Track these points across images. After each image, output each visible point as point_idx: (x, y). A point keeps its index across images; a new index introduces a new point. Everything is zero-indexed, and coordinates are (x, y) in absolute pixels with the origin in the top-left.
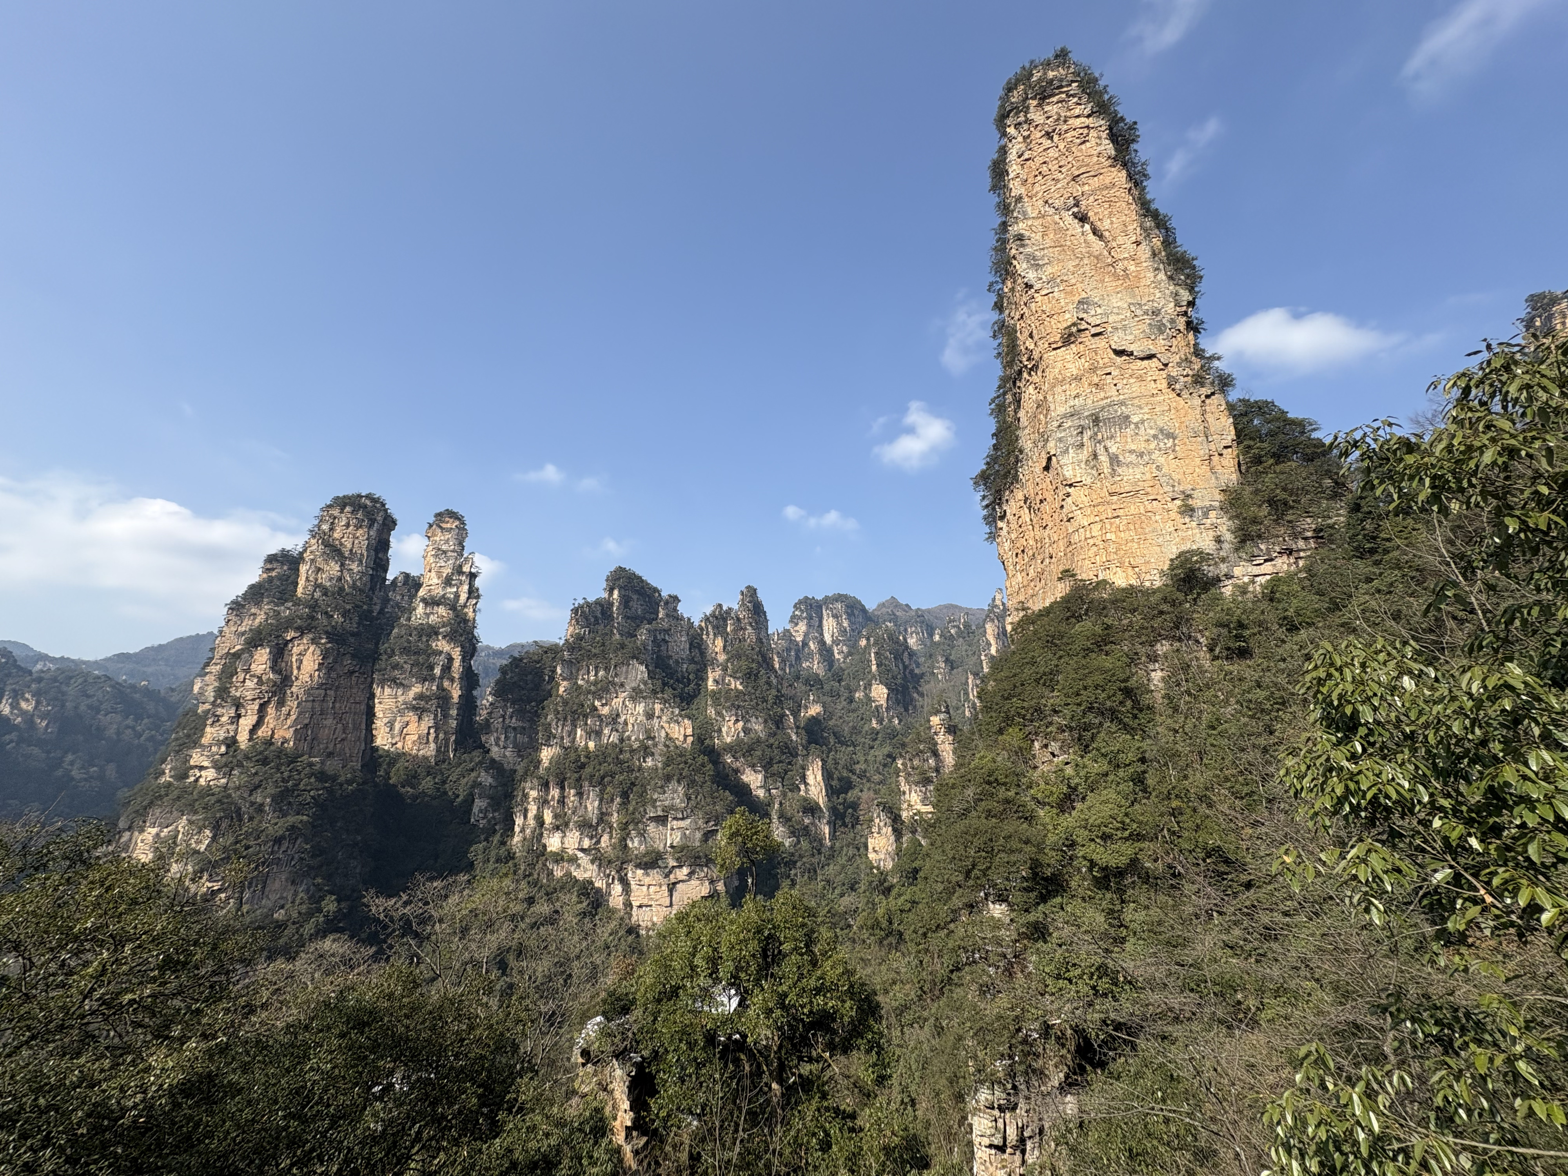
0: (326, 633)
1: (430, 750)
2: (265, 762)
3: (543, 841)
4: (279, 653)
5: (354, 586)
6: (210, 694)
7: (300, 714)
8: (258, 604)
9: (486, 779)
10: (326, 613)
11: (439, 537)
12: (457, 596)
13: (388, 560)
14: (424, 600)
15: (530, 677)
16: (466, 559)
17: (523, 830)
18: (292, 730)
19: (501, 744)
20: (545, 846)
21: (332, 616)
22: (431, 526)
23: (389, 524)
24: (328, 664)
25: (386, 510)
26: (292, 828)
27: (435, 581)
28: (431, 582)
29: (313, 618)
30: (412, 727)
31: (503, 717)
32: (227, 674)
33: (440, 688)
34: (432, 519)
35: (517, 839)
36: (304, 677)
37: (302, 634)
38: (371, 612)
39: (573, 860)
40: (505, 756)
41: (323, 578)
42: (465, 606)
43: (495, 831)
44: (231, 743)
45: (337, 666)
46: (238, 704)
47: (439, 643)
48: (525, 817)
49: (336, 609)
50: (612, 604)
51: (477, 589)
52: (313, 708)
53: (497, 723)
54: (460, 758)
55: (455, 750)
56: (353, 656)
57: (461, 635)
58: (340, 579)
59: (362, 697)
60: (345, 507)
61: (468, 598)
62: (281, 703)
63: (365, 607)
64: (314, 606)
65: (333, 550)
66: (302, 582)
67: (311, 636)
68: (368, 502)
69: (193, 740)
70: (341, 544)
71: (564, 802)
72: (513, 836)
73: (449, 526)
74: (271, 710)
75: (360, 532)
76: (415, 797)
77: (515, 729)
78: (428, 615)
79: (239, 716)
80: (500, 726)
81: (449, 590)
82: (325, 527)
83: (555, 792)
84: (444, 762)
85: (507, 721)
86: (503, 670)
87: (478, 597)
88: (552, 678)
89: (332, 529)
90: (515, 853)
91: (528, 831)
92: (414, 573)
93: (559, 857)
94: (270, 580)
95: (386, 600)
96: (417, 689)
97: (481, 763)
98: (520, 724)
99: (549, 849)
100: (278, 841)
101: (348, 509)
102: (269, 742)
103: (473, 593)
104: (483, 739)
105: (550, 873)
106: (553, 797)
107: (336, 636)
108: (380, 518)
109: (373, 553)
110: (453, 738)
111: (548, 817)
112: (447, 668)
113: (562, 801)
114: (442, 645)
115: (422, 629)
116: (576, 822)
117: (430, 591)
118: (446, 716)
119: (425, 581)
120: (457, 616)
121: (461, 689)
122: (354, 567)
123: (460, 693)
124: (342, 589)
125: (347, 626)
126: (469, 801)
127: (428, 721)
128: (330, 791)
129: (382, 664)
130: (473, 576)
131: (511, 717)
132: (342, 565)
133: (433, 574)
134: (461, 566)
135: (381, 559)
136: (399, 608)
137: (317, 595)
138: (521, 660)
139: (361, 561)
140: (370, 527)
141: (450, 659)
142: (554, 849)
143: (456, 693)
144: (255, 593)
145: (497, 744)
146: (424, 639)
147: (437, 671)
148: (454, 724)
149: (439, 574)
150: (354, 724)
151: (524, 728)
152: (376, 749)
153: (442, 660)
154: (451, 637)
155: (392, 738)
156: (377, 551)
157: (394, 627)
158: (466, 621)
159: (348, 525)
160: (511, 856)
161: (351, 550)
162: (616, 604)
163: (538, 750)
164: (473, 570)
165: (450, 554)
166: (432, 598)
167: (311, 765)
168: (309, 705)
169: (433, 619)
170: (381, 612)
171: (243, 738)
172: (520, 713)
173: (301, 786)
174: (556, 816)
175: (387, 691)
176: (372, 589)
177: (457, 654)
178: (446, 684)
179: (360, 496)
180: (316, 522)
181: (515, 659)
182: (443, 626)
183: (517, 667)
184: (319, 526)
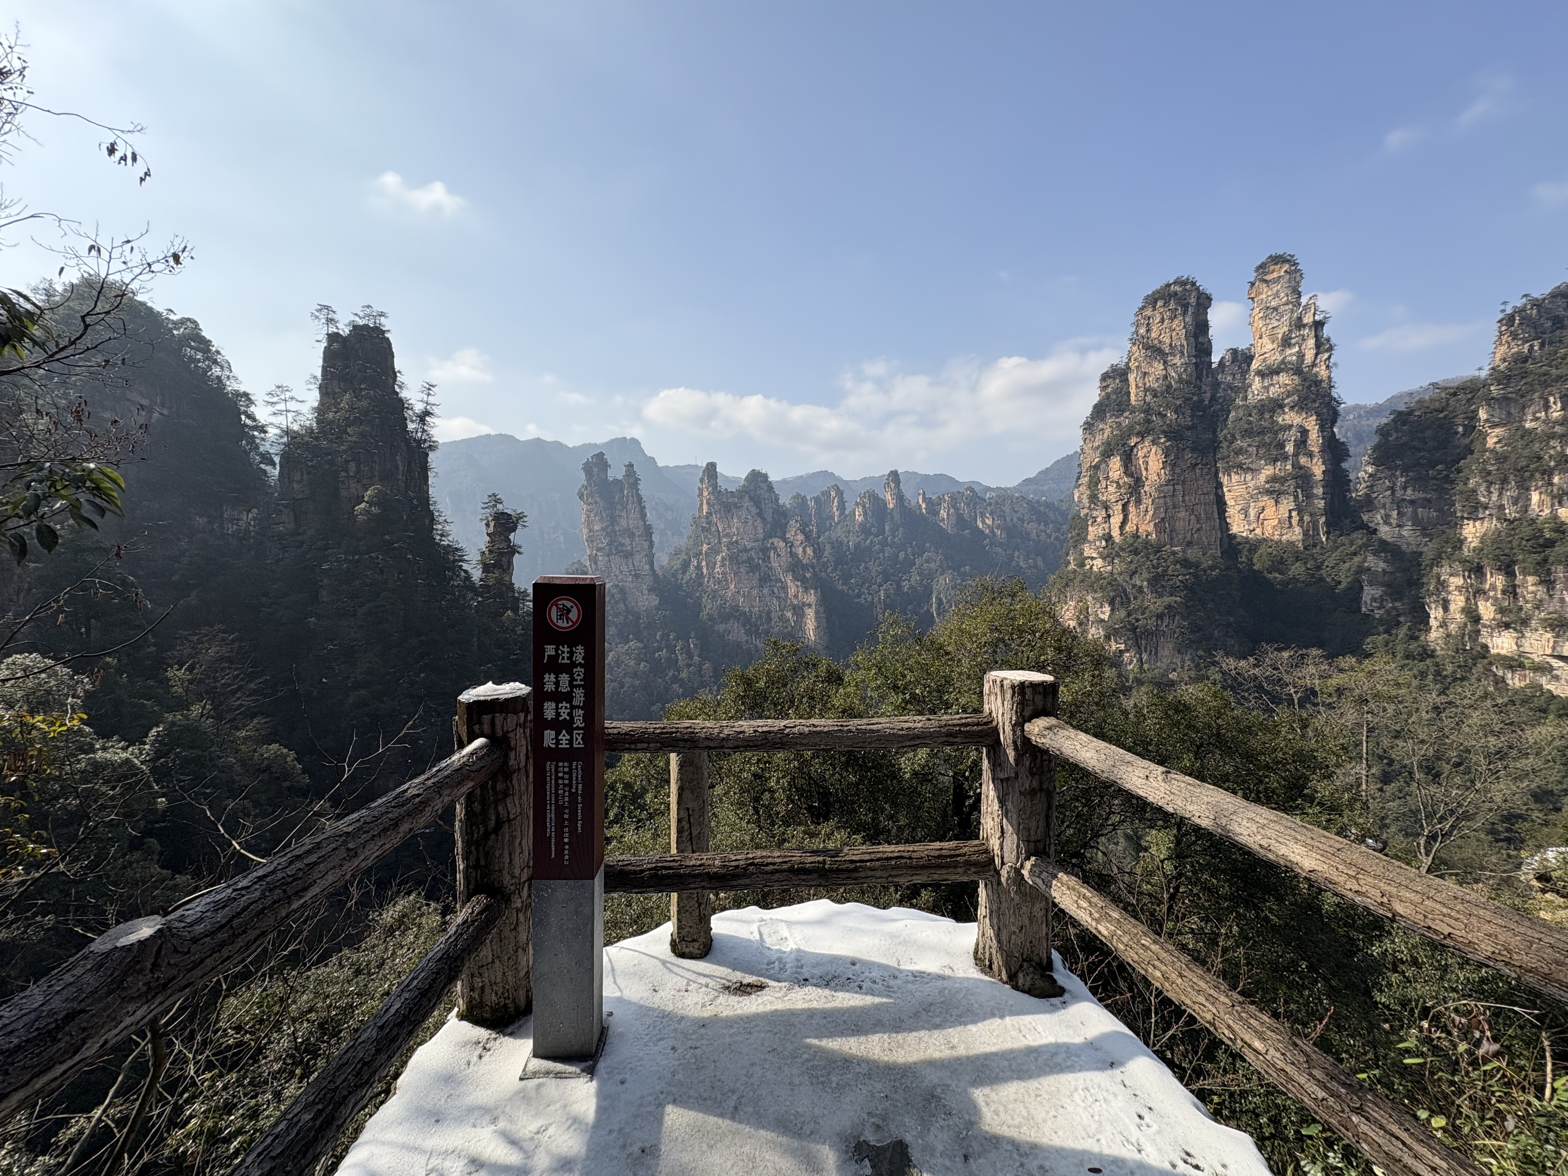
0: (1164, 432)
1: (1296, 534)
2: (1136, 552)
3: (1482, 640)
4: (1128, 459)
5: (1180, 380)
6: (1086, 501)
7: (1156, 509)
8: (1103, 420)
9: (1376, 564)
10: (1160, 413)
11: (1265, 293)
12: (1301, 356)
13: (1210, 342)
14: (1260, 373)
15: (1429, 433)
16: (1307, 307)
17: (1443, 624)
18: (1152, 524)
19: (1394, 522)
20: (1485, 647)
21: (1165, 415)
22: (1253, 284)
23: (1204, 301)
24: (1171, 461)
25: (1198, 289)
26: (1169, 607)
27: (1270, 346)
28: (1264, 350)
29: (1149, 421)
30: (1270, 512)
31: (1392, 489)
32: (1094, 483)
33: (1296, 466)
34: (1252, 276)
35: (1435, 635)
36: (1153, 477)
37: (1143, 437)
38: (1201, 401)
39: (1543, 669)
40: (1401, 536)
41: (1151, 382)
42: (1314, 365)
43: (1398, 624)
44: (1108, 538)
45: (1179, 462)
46: (1107, 508)
47: (1287, 417)
48: (1446, 609)
49: (1168, 407)
51: (1328, 340)
52: (1165, 503)
53: (1383, 497)
54: (1335, 542)
55: (1328, 533)
56: (1193, 450)
57: (1314, 401)
58: (1165, 377)
59: (1209, 487)
60: (1156, 302)
61: (1316, 355)
62: (1139, 502)
63: (1195, 398)
64: (1147, 410)
65: (1155, 351)
66: (1133, 390)
67: (1151, 438)
68: (1178, 288)
69: (1082, 538)
70: (1160, 342)
71: (1515, 594)
72: (1428, 630)
73: (1275, 275)
74: (1132, 508)
75: (1176, 322)
76: (1285, 584)
77: (1412, 502)
78: (1267, 389)
79: (1109, 516)
80: (1388, 501)
81: (1288, 351)
82: (1142, 331)
83: (1496, 581)
84: (1315, 546)
85: (1399, 494)
86: (1383, 432)
87: (1331, 349)
88: (1470, 428)
89: (1148, 331)
90: (1434, 651)
91: (1453, 628)
92: (1242, 346)
93: (1515, 663)
94: (1108, 396)
95: (1216, 385)
96: (1268, 471)
97: (1365, 546)
98: (1421, 495)
99: (1493, 652)
100: (1160, 617)
101: (1160, 303)
102: (1136, 536)
103: (1323, 346)
104: (1365, 518)
105: (1500, 682)
106: (1493, 587)
107: (1174, 434)
108: (1193, 301)
109: (1192, 340)
110: (1323, 520)
111: (1487, 610)
112: (1302, 443)
113: (1512, 591)
114: (1290, 418)
115: (1263, 406)
116: (1545, 620)
117: (1264, 360)
118: (1309, 496)
119: (1258, 350)
120: (1305, 380)
121: (1324, 463)
122: (1177, 361)
123: (1323, 468)
124: (1169, 386)
125: (1181, 421)
126: (1356, 588)
127: (1287, 504)
128: (1196, 576)
129: (1224, 451)
130: (1318, 325)
131: (1405, 488)
132: (1165, 363)
133: (1265, 340)
134: (1300, 319)
135: (1202, 344)
136: (1231, 389)
137: (1148, 399)
138: (1410, 412)
139: (1182, 353)
140: (1185, 313)
141: (1304, 432)
142: (1503, 652)
143: (1318, 469)
144: (1099, 411)
145: (1387, 522)
146: (1267, 416)
147: (1290, 448)
148: (1321, 504)
149: (1273, 338)
150: (1206, 513)
151: (1429, 501)
152: (1234, 536)
153: (1293, 435)
154: (1301, 406)
155: (1249, 525)
156: (1196, 336)
157: (1229, 412)
158: (1318, 383)
159: (1162, 321)
160: (1427, 654)
161: (1171, 345)
163: (1456, 524)
164: (1317, 318)
165: (1283, 308)
166: (1268, 367)
167: (1174, 553)
168: (1162, 501)
169: (1274, 392)
170: (1213, 398)
171: (1116, 533)
172: (1420, 482)
173: (1170, 572)
174: (1501, 611)
175: (1235, 478)
176: (1199, 377)
177: (1312, 424)
178: (1303, 460)
179: (1168, 285)
180: (1134, 329)
181: (1400, 413)
182: (1288, 396)
183: (1404, 423)
184: (1137, 332)
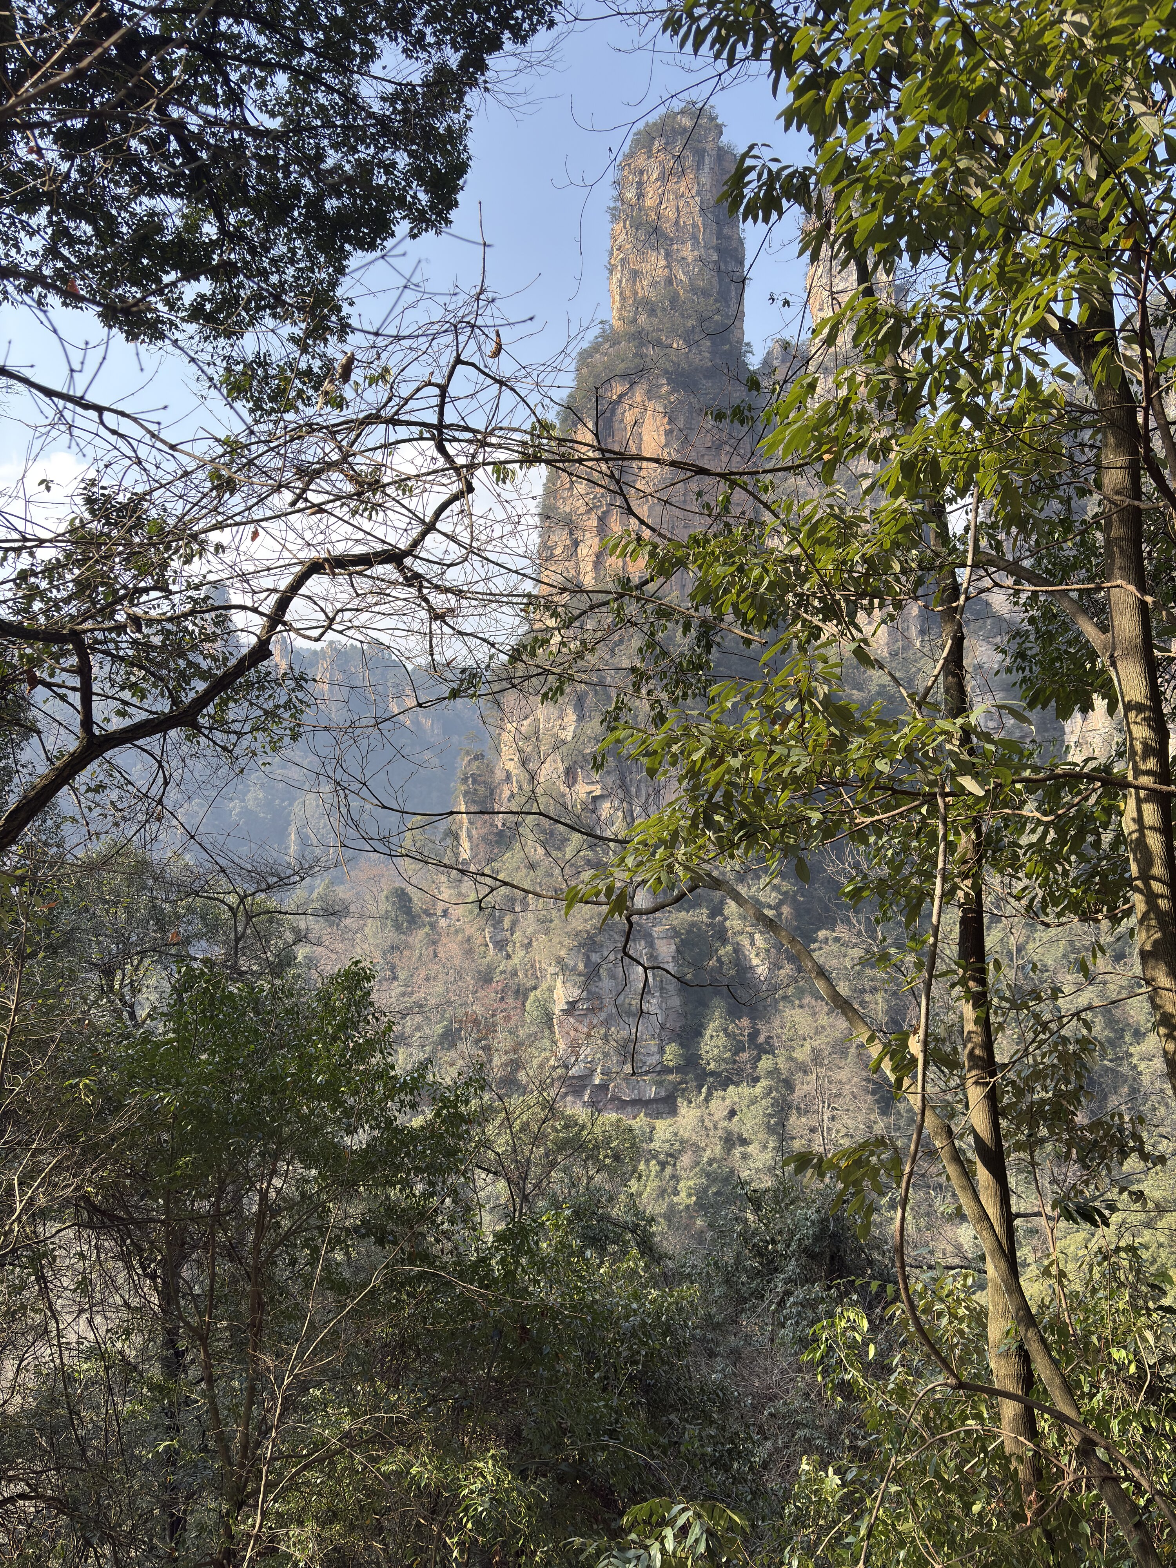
0: (666, 375)
21: (669, 346)
24: (680, 431)
29: (641, 355)
49: (672, 332)
60: (652, 144)
64: (639, 336)
67: (645, 386)
68: (688, 123)
70: (660, 216)
82: (630, 195)
89: (640, 196)
101: (658, 147)
107: (681, 379)
132: (668, 255)
159: (663, 177)
161: (677, 223)
179: (673, 115)
180: (616, 192)
184: (620, 197)
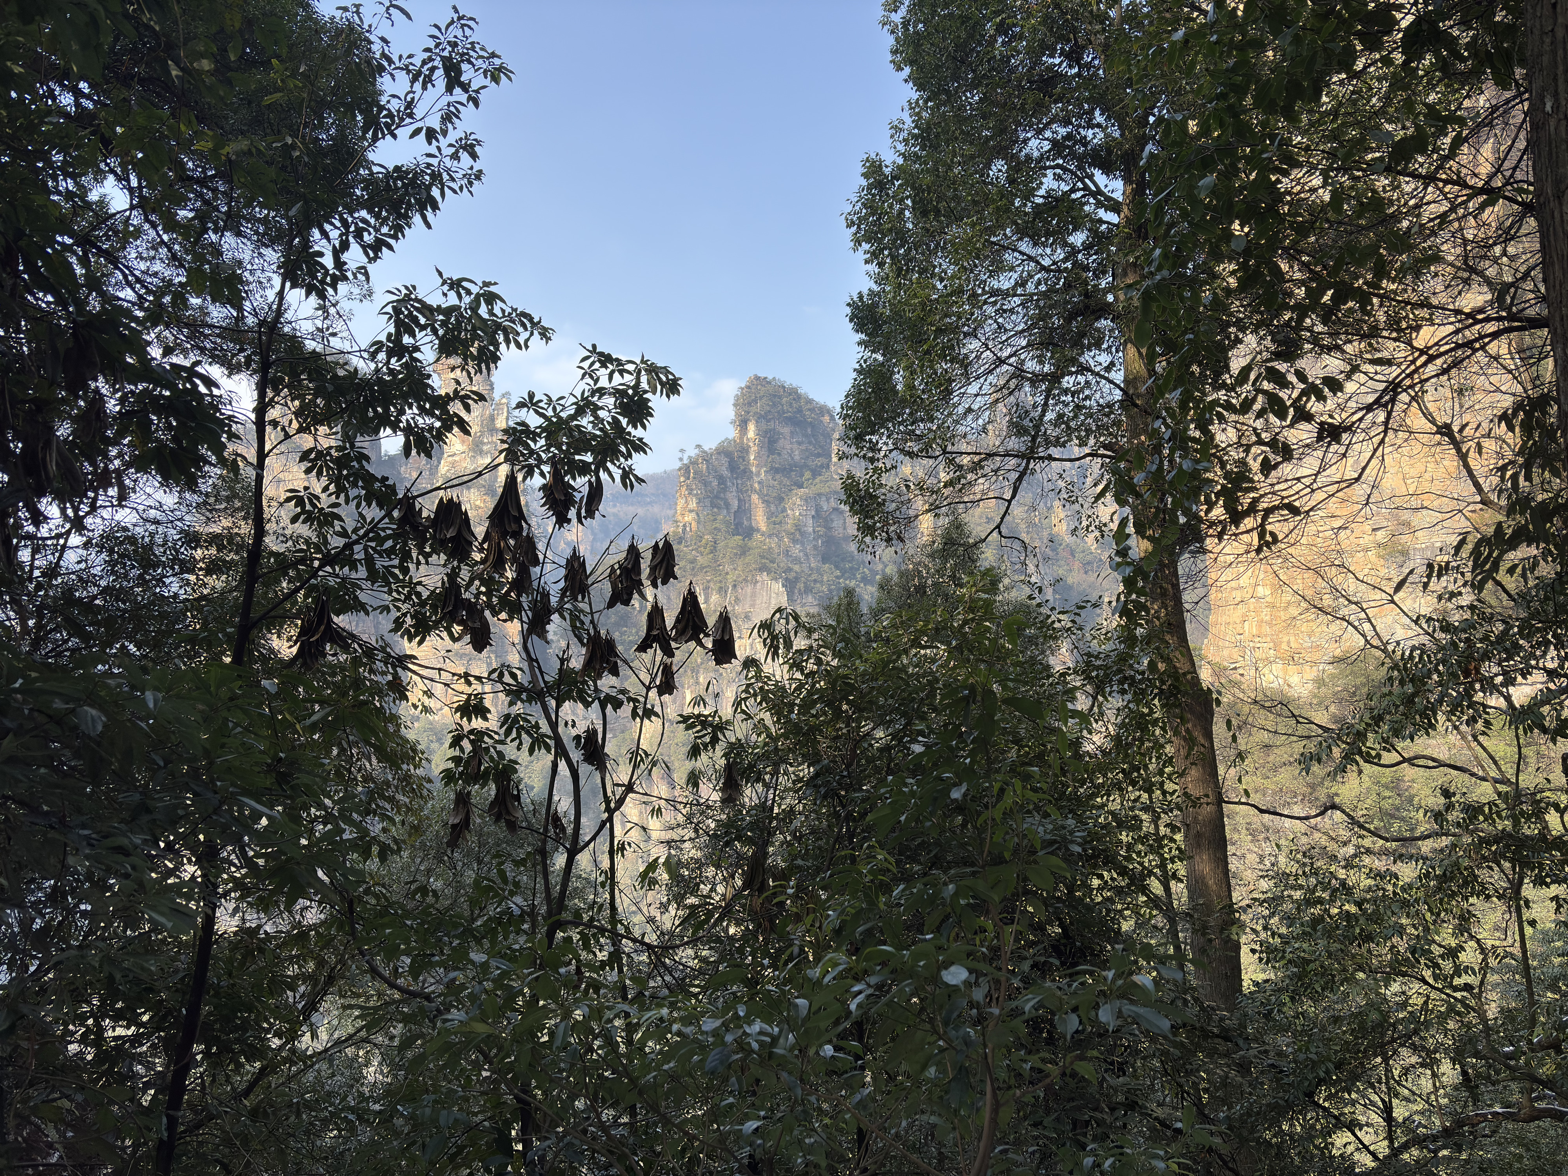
50: (745, 450)
162: (754, 449)
